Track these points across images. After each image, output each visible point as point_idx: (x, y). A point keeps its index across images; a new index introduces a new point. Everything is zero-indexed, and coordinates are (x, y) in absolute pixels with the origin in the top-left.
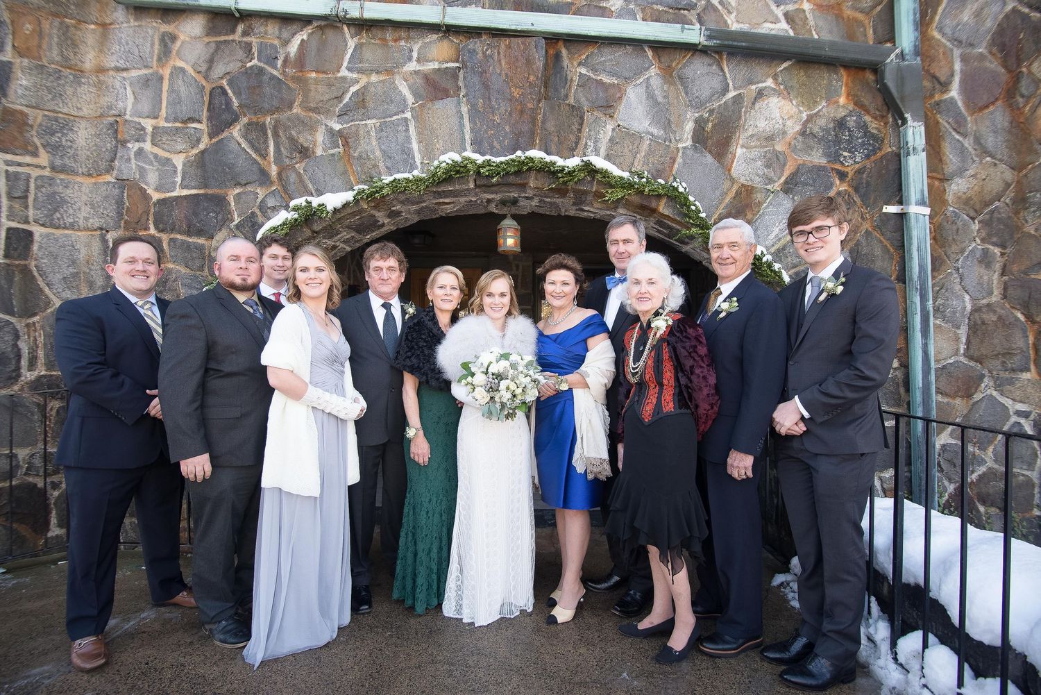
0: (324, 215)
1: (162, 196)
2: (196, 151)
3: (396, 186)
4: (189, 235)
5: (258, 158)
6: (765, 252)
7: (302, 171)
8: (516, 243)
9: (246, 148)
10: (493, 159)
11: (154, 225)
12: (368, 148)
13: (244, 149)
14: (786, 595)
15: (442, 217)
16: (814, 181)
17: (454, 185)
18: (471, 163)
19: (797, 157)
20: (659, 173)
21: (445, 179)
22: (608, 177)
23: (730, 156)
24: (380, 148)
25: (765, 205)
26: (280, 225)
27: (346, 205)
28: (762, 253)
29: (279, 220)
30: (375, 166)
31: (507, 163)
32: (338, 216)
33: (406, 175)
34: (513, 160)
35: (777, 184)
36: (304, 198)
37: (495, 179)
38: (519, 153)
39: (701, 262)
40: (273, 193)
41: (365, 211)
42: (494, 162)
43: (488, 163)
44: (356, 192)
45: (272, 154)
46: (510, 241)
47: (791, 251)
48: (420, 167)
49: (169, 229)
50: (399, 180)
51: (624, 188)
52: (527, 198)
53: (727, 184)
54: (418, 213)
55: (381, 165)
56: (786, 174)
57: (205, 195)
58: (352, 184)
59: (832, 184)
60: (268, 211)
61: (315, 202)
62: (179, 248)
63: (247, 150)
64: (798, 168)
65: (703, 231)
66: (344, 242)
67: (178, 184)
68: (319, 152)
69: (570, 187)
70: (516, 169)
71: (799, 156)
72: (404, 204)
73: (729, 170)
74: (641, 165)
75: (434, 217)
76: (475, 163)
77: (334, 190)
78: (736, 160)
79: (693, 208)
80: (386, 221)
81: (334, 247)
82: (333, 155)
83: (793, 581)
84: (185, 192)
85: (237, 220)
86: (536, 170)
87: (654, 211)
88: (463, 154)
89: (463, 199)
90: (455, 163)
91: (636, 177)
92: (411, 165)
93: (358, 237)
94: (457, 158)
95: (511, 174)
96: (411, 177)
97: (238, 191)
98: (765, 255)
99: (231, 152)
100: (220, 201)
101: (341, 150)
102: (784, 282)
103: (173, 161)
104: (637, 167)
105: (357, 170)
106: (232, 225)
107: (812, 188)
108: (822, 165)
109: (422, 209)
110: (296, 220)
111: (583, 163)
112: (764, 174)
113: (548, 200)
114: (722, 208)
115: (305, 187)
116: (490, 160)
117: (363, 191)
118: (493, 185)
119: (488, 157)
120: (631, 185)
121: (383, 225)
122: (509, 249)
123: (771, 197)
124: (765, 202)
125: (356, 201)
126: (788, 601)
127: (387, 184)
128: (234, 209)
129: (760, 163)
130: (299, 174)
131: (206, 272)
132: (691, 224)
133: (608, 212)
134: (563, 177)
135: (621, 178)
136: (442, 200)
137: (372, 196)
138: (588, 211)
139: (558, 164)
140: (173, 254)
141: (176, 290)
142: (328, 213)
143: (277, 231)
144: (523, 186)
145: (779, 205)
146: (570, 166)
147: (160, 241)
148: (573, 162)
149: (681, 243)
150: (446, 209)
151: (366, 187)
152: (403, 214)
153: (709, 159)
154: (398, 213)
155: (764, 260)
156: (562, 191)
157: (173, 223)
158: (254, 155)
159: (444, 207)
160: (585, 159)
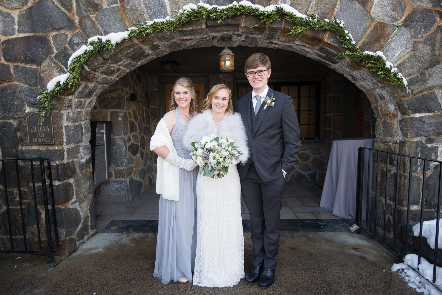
0: (110, 47)
1: (7, 38)
2: (25, 8)
3: (156, 27)
4: (26, 63)
5: (66, 12)
6: (392, 66)
7: (94, 19)
8: (231, 64)
9: (58, 5)
10: (218, 7)
11: (4, 57)
12: (136, 3)
13: (56, 6)
14: (403, 278)
15: (184, 50)
16: (424, 19)
17: (193, 26)
18: (204, 10)
19: (412, 3)
20: (324, 16)
21: (187, 22)
22: (293, 18)
23: (370, 4)
24: (144, 3)
25: (392, 35)
26: (82, 55)
27: (124, 41)
28: (391, 67)
29: (82, 51)
30: (141, 15)
31: (227, 10)
32: (119, 48)
33: (162, 20)
34: (231, 8)
35: (399, 22)
36: (97, 37)
37: (220, 21)
38: (235, 3)
39: (343, 75)
40: (76, 34)
41: (137, 44)
42: (219, 9)
43: (215, 10)
44: (130, 32)
45: (75, 9)
46: (228, 63)
47: (408, 65)
48: (170, 15)
49: (13, 60)
50: (157, 23)
51: (302, 25)
52: (238, 35)
53: (369, 21)
54: (170, 47)
55: (145, 14)
56: (406, 14)
57: (34, 37)
58: (127, 27)
59: (435, 21)
60: (75, 46)
61: (104, 39)
62: (21, 72)
63: (60, 7)
64: (414, 11)
65: (353, 54)
66: (125, 66)
67: (16, 30)
68: (105, 6)
69: (267, 26)
70: (233, 14)
71: (414, 3)
72: (161, 40)
73: (369, 13)
74: (313, 10)
75: (180, 49)
76: (206, 10)
77: (116, 31)
78: (373, 6)
79: (348, 38)
80: (150, 52)
81: (119, 70)
82: (114, 8)
83: (406, 269)
84: (21, 35)
85: (55, 52)
86: (246, 15)
87: (320, 41)
88: (199, 4)
89: (198, 37)
90: (193, 11)
91: (310, 18)
92: (165, 14)
93: (133, 63)
94: (195, 7)
95: (230, 18)
96: (165, 21)
97: (55, 33)
98: (392, 68)
99: (48, 8)
100: (44, 41)
101: (119, 5)
102: (404, 85)
103: (12, 15)
104: (310, 12)
105: (130, 17)
106: (53, 56)
107: (422, 24)
108: (429, 8)
109: (172, 42)
110: (92, 51)
111: (277, 9)
112: (391, 15)
113: (251, 36)
114: (365, 38)
115: (97, 29)
116: (216, 8)
117: (135, 32)
118: (218, 26)
119: (215, 6)
120: (307, 23)
121: (148, 55)
122: (227, 68)
123: (396, 30)
124: (392, 33)
125: (130, 38)
126: (407, 283)
127: (149, 26)
128: (53, 45)
129: (389, 8)
130: (93, 21)
131: (39, 87)
132: (345, 48)
133: (288, 44)
134: (263, 19)
135: (301, 19)
136: (185, 38)
137: (140, 34)
138: (275, 43)
139: (260, 10)
140: (17, 75)
141: (21, 98)
142: (112, 46)
143: (80, 59)
144: (237, 26)
145: (402, 35)
146: (269, 11)
147: (8, 67)
148: (270, 8)
149: (332, 63)
150: (187, 44)
151: (136, 29)
152: (161, 48)
153: (357, 5)
154: (157, 47)
155: (392, 71)
156: (261, 30)
157: (15, 55)
158: (63, 10)
159: (185, 42)
160: (278, 6)
